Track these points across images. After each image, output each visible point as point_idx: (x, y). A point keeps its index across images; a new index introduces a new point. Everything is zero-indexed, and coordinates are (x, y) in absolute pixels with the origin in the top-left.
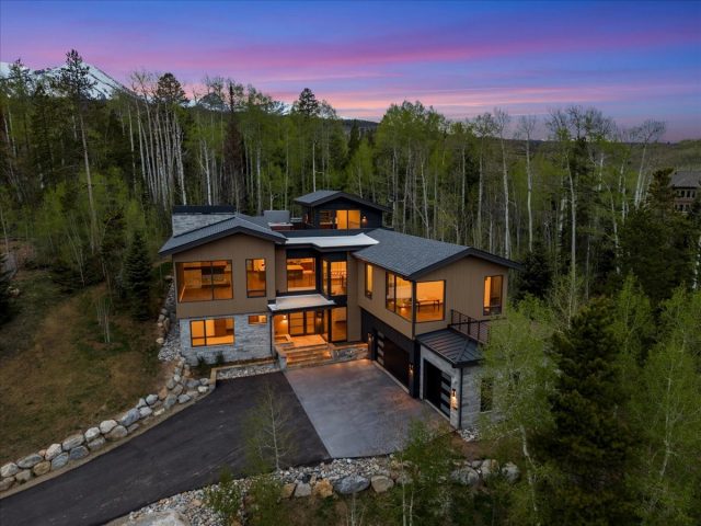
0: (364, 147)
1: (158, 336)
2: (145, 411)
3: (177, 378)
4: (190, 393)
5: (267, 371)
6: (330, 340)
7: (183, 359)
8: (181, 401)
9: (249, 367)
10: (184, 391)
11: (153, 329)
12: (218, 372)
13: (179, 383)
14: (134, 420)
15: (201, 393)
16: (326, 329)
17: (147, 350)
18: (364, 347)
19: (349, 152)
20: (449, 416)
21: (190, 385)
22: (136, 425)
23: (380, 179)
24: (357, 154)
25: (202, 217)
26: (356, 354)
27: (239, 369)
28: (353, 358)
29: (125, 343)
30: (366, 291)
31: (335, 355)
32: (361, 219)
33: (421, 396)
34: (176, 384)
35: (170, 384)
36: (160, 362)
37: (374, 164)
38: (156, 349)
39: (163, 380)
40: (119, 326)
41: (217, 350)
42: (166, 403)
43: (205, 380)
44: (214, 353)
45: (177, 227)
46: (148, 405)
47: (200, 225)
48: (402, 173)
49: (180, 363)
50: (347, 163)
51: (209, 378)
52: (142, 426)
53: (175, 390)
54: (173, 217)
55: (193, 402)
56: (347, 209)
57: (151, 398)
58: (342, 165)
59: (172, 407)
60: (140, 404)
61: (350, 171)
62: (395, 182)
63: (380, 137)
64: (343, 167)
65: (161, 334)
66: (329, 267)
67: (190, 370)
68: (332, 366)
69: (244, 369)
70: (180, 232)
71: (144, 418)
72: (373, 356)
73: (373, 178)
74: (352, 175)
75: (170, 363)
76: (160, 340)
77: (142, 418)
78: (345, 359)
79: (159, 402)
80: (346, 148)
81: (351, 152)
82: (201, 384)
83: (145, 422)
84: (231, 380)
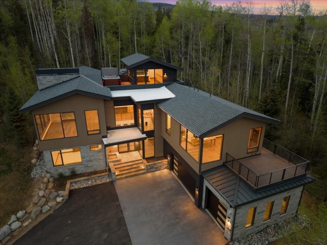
0: (165, 20)
1: (32, 158)
2: (16, 225)
3: (41, 193)
4: (50, 204)
5: (104, 181)
6: (144, 158)
7: (48, 175)
8: (44, 211)
9: (92, 178)
10: (46, 203)
11: (30, 152)
12: (71, 183)
13: (43, 197)
14: (7, 234)
15: (58, 203)
16: (142, 147)
17: (24, 170)
18: (165, 162)
19: (156, 24)
20: (224, 229)
21: (51, 197)
22: (8, 238)
23: (174, 43)
24: (161, 26)
25: (58, 76)
26: (161, 166)
27: (85, 180)
28: (158, 169)
29: (9, 166)
30: (167, 130)
31: (147, 168)
32: (164, 74)
33: (203, 206)
34: (40, 198)
35: (35, 199)
36: (32, 179)
37: (171, 33)
38: (30, 168)
39: (31, 197)
40: (7, 151)
41: (71, 167)
42: (33, 215)
43: (61, 192)
44: (69, 169)
45: (41, 84)
46: (18, 219)
47: (56, 82)
48: (187, 38)
49: (45, 180)
50: (155, 31)
51: (64, 190)
52: (13, 237)
53: (39, 204)
54: (37, 77)
55: (52, 212)
56: (154, 69)
57: (20, 214)
58: (152, 33)
59: (37, 216)
60: (11, 221)
61: (157, 36)
62: (183, 45)
63: (174, 15)
64: (153, 34)
65: (35, 156)
66: (142, 114)
67: (54, 182)
68: (145, 175)
69: (88, 180)
70: (44, 87)
71: (15, 230)
72: (171, 168)
73: (170, 42)
74: (158, 40)
75: (38, 180)
76: (34, 161)
77: (12, 231)
78: (154, 170)
79: (27, 215)
80: (154, 22)
81: (158, 25)
82: (58, 196)
83: (15, 234)
84: (79, 189)
